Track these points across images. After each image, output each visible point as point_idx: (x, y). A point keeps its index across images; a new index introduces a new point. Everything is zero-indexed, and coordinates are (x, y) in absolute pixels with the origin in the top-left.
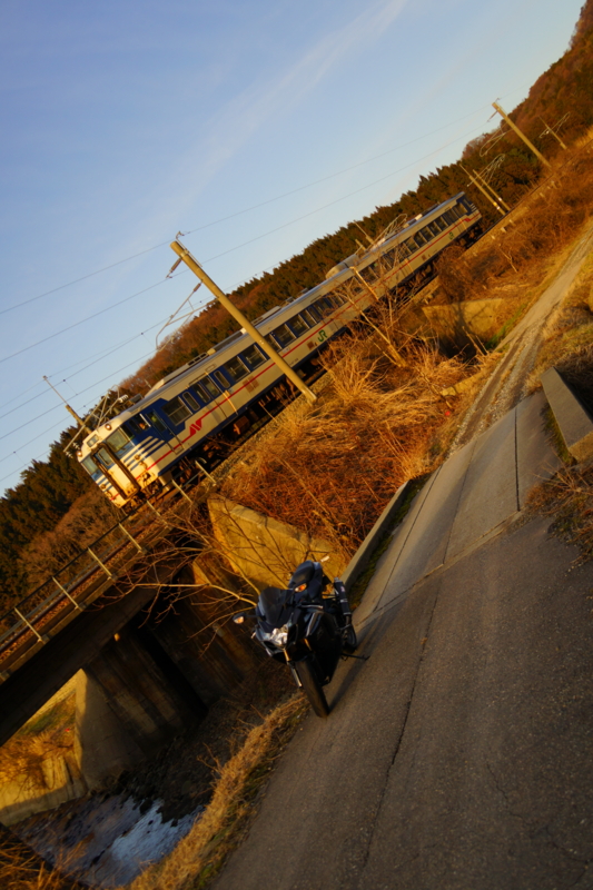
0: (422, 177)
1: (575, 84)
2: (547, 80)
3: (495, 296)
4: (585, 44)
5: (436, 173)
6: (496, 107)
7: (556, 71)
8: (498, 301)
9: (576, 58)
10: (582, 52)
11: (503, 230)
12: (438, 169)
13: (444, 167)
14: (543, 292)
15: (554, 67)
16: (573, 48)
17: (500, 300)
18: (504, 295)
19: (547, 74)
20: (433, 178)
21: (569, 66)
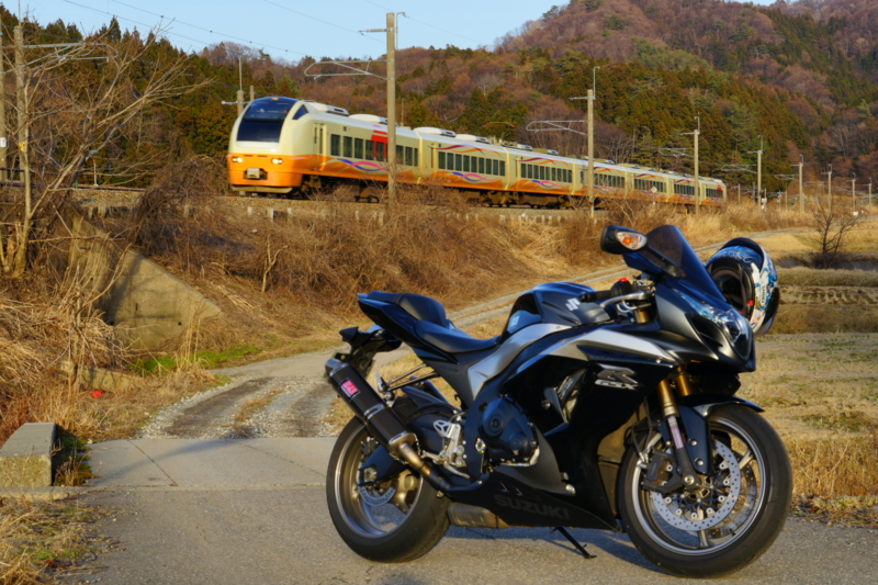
0: (115, 24)
1: (462, 107)
2: (426, 62)
3: (213, 297)
4: (522, 62)
5: (144, 37)
6: (390, 23)
7: (450, 62)
8: (213, 310)
9: (494, 71)
10: (509, 71)
11: (271, 213)
12: (151, 36)
13: (164, 42)
14: (301, 351)
15: (452, 52)
16: (500, 51)
17: (217, 310)
18: (228, 308)
19: (433, 54)
20: (132, 40)
21: (476, 73)
